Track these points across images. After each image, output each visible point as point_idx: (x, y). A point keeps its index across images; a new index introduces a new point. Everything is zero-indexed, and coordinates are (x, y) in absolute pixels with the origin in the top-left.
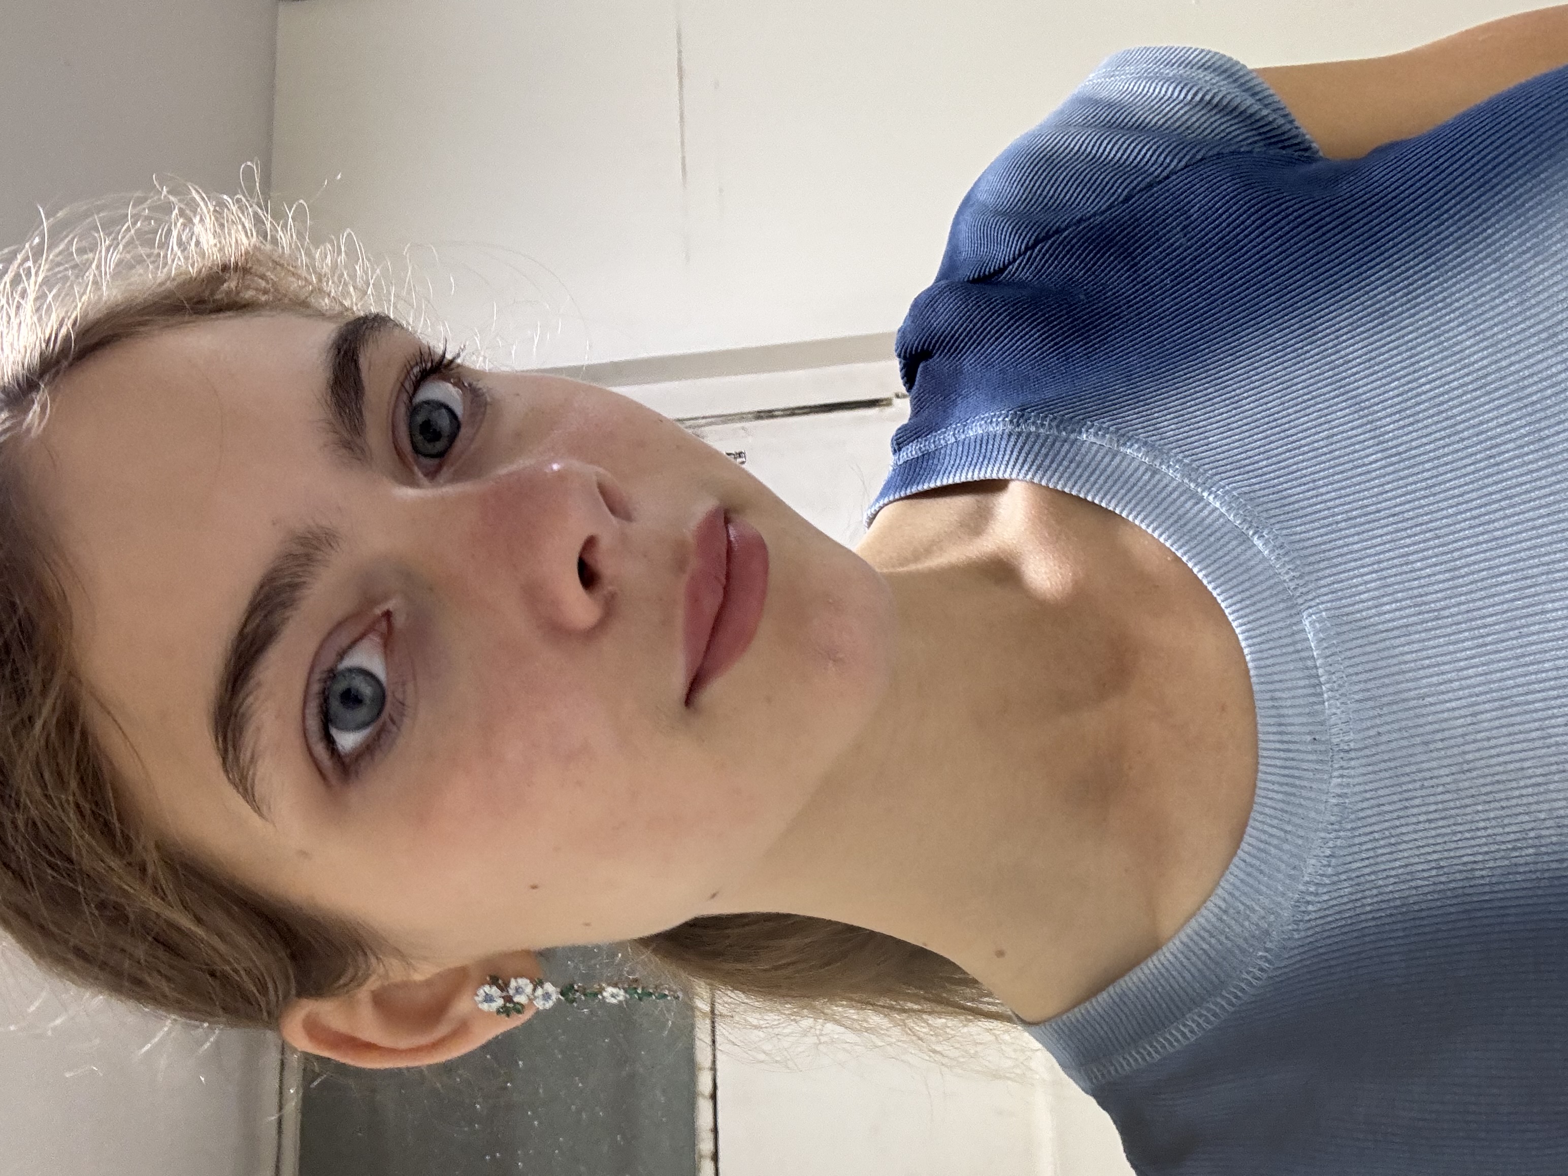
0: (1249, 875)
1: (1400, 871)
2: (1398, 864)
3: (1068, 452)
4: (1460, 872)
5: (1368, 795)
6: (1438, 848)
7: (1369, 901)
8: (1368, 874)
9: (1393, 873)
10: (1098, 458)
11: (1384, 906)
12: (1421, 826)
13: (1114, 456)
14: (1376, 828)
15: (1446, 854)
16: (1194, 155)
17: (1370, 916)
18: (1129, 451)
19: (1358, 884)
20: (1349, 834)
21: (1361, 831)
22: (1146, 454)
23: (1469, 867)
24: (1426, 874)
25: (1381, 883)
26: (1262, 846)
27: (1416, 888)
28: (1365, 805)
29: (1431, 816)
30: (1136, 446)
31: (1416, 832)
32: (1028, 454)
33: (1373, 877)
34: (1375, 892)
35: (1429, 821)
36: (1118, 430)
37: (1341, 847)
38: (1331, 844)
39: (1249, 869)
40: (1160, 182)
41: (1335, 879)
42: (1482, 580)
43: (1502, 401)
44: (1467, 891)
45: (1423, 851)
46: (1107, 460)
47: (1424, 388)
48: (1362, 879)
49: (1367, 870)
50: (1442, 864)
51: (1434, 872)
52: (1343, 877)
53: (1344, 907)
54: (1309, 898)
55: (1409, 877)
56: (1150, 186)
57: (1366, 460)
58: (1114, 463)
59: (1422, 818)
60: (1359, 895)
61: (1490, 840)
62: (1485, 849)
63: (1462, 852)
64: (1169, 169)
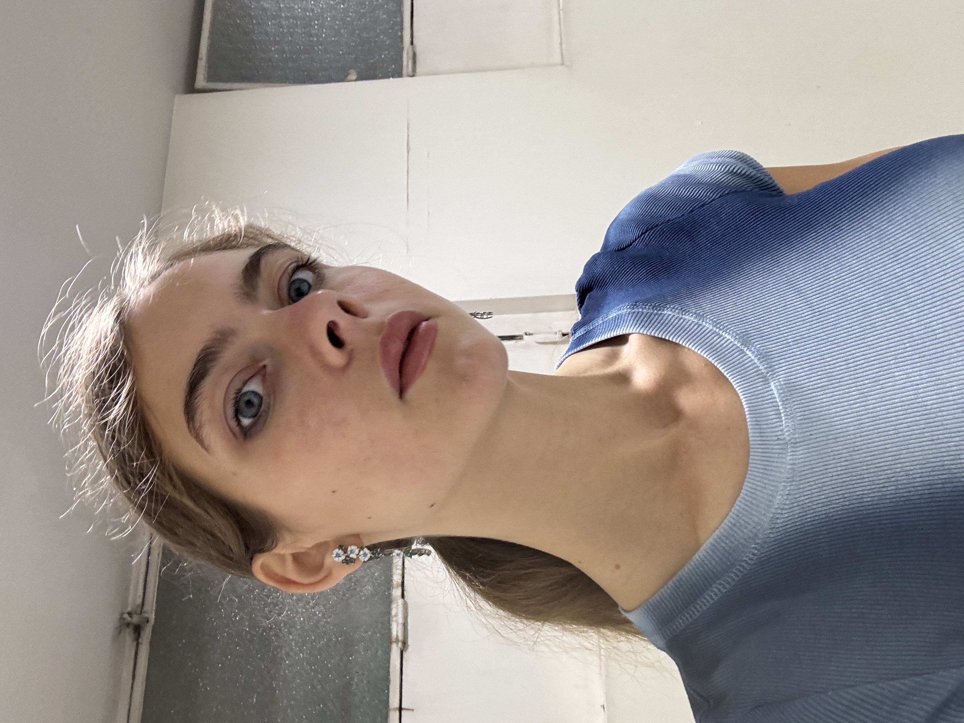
0: (746, 505)
1: (825, 500)
2: (823, 497)
3: (657, 319)
4: (856, 499)
5: (806, 463)
6: (844, 488)
7: (809, 516)
8: (808, 503)
9: (820, 501)
10: (672, 320)
11: (816, 518)
12: (834, 478)
13: (680, 319)
14: (811, 479)
15: (848, 491)
16: (724, 192)
17: (809, 524)
18: (687, 317)
19: (803, 508)
20: (797, 483)
21: (803, 481)
22: (696, 318)
23: (861, 496)
24: (837, 501)
25: (814, 507)
26: (753, 491)
27: (833, 508)
28: (805, 468)
29: (839, 473)
30: (691, 314)
31: (831, 481)
32: (637, 321)
33: (810, 504)
34: (812, 511)
35: (838, 475)
36: (682, 308)
37: (794, 490)
38: (788, 489)
39: (747, 503)
40: (708, 204)
41: (792, 506)
42: (862, 364)
43: (870, 286)
44: (860, 509)
45: (836, 490)
46: (676, 321)
47: (832, 283)
48: (805, 506)
49: (807, 501)
50: (846, 496)
51: (842, 500)
52: (795, 504)
53: (796, 520)
54: (777, 516)
55: (829, 503)
56: (703, 205)
57: (803, 315)
58: (680, 323)
59: (835, 474)
60: (804, 514)
61: (872, 483)
62: (869, 487)
63: (857, 489)
64: (712, 199)
